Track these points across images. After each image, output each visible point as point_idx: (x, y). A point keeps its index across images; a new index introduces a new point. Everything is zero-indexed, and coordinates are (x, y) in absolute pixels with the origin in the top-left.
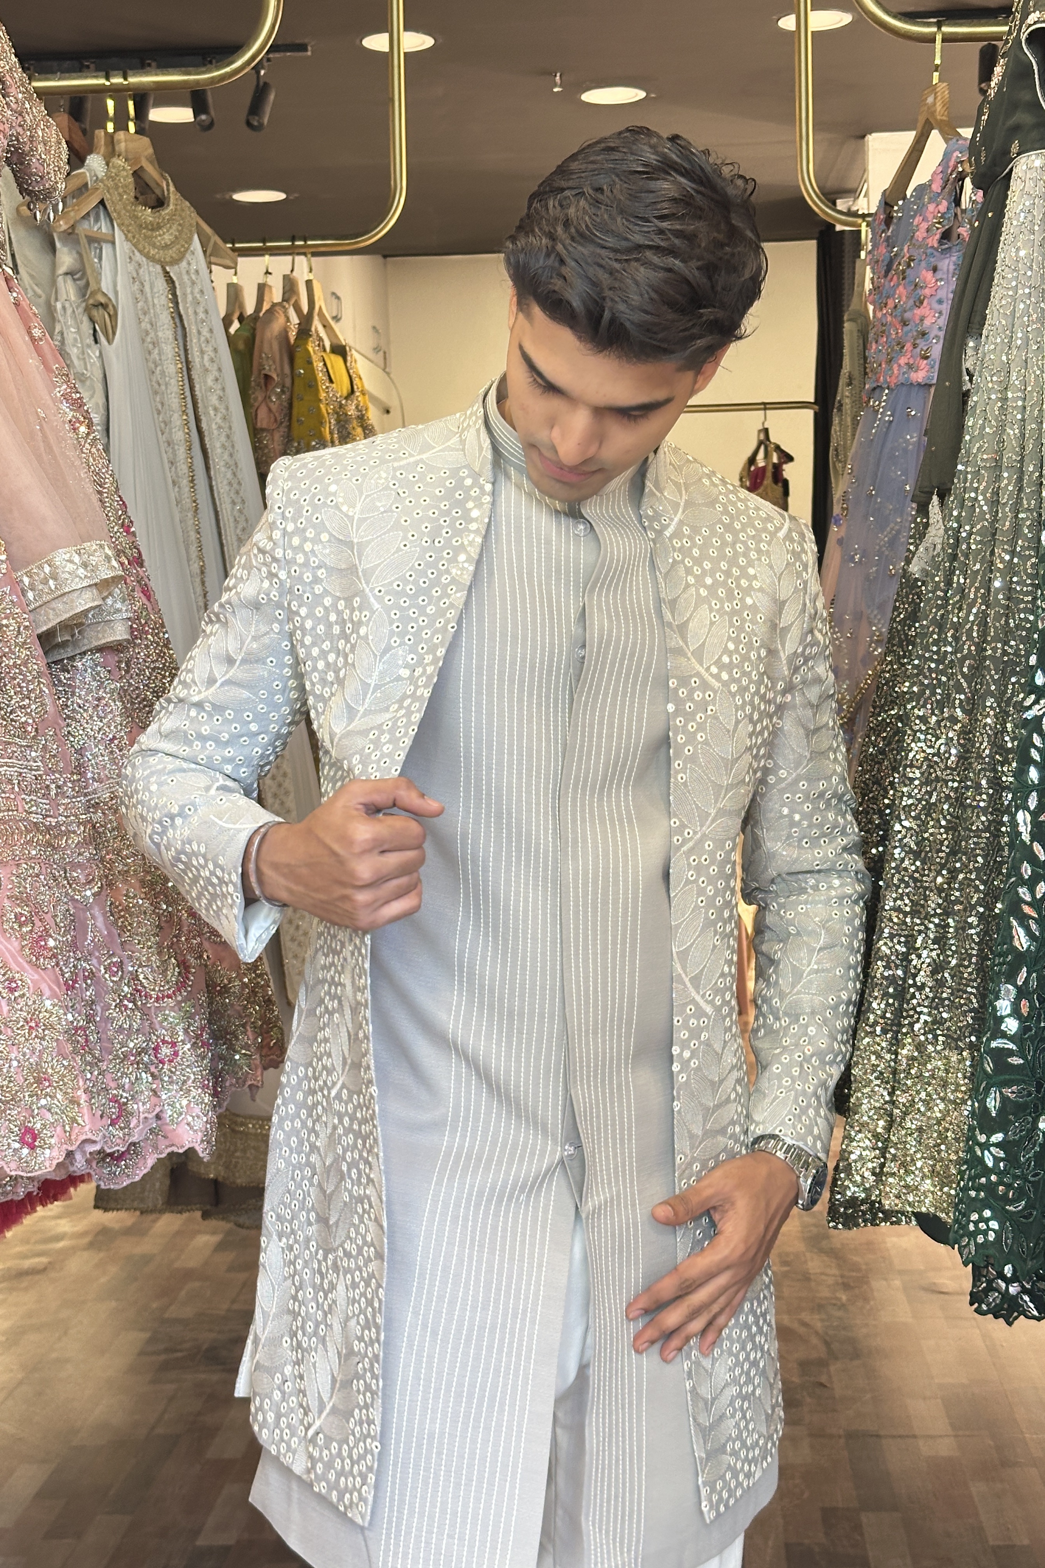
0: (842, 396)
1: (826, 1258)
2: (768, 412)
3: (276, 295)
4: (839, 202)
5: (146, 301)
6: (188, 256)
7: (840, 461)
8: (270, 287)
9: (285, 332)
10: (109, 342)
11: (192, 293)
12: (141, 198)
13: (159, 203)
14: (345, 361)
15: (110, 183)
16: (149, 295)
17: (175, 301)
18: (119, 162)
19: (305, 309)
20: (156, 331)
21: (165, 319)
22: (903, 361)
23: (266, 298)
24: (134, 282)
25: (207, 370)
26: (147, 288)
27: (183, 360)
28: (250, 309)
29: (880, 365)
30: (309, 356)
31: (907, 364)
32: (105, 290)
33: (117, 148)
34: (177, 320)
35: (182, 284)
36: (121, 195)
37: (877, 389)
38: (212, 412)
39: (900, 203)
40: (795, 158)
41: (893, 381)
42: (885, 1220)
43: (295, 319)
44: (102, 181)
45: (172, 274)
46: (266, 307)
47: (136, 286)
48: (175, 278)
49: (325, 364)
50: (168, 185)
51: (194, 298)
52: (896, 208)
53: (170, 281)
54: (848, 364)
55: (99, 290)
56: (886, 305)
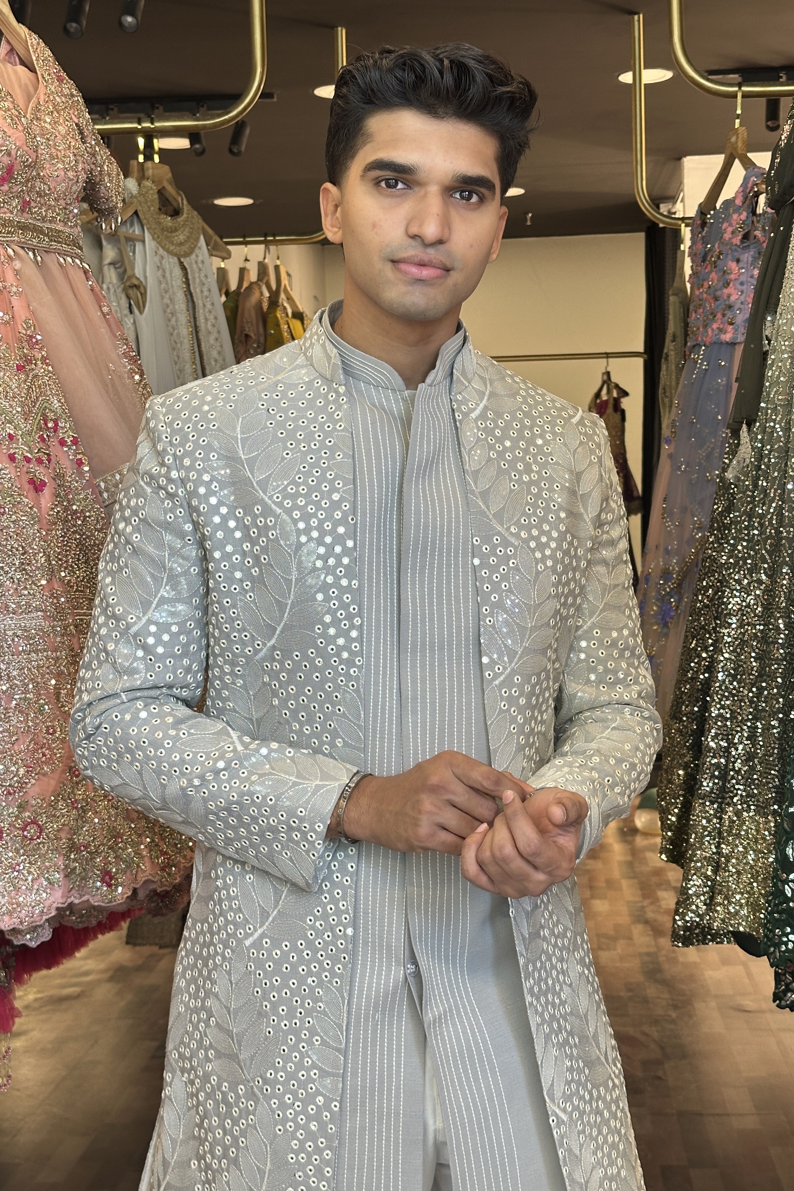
0: (668, 349)
2: (610, 360)
3: (253, 276)
4: (661, 206)
5: (167, 283)
6: (197, 251)
7: (667, 397)
8: (248, 270)
9: (260, 303)
10: (141, 312)
11: (199, 277)
12: (163, 209)
13: (176, 213)
14: (303, 324)
15: (142, 199)
16: (169, 278)
17: (187, 283)
18: (148, 183)
19: (274, 287)
20: (174, 305)
21: (180, 296)
22: (715, 326)
23: (245, 278)
24: (158, 270)
25: (210, 333)
26: (168, 274)
27: (193, 325)
28: (233, 286)
29: (698, 329)
30: (278, 321)
31: (718, 328)
32: (138, 276)
33: (146, 174)
34: (189, 297)
35: (192, 270)
36: (149, 207)
37: (697, 346)
38: (213, 363)
39: (712, 212)
40: (633, 175)
41: (708, 340)
43: (267, 294)
44: (136, 197)
45: (185, 264)
46: (245, 285)
47: (160, 273)
48: (187, 267)
49: (289, 327)
50: (182, 200)
51: (201, 281)
52: (709, 216)
53: (184, 268)
54: (673, 326)
55: (134, 275)
56: (702, 286)
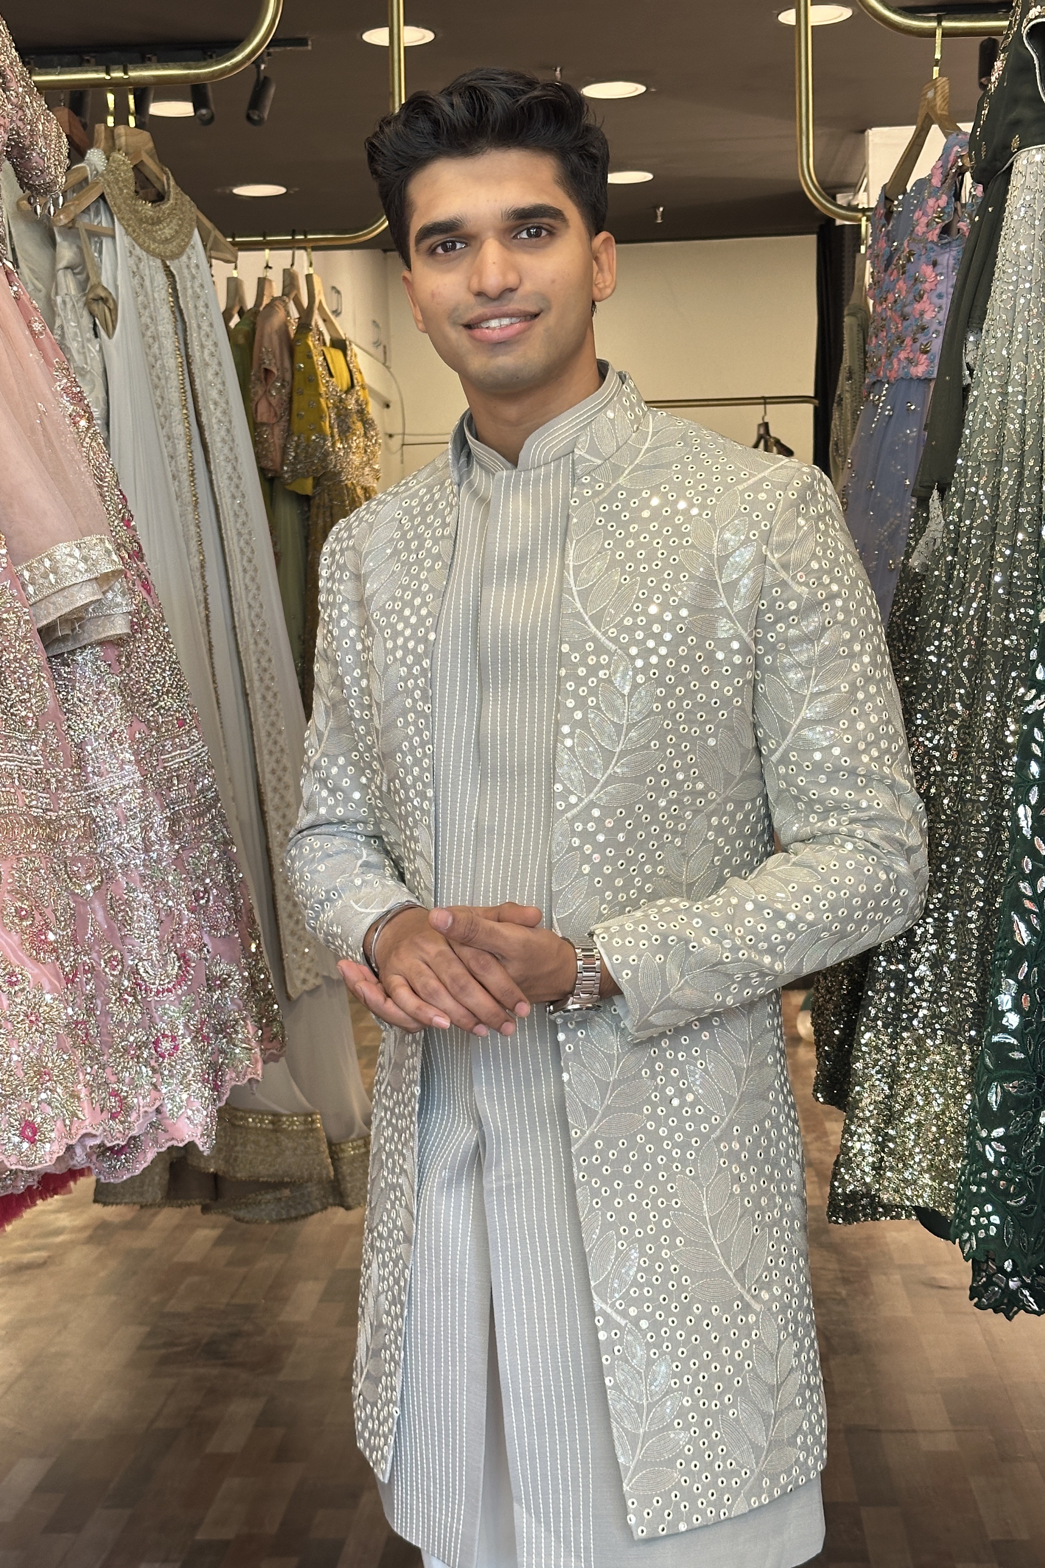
0: (842, 391)
1: (825, 1253)
2: (768, 406)
3: (277, 290)
4: (839, 196)
5: (146, 296)
6: (188, 250)
7: (840, 456)
8: (270, 281)
9: (285, 325)
10: (110, 336)
11: (192, 287)
12: (141, 192)
13: (159, 197)
14: (345, 355)
15: (111, 178)
16: (149, 289)
17: (175, 294)
18: (119, 156)
19: (305, 303)
20: (156, 325)
21: (165, 313)
22: (902, 355)
23: (266, 292)
24: (134, 276)
25: (207, 364)
26: (147, 283)
27: (183, 354)
28: (250, 303)
29: (880, 360)
30: (310, 351)
31: (907, 358)
32: (105, 285)
33: (117, 142)
34: (177, 314)
35: (182, 278)
36: (121, 190)
37: (878, 383)
38: (212, 407)
39: (900, 197)
40: (796, 152)
41: (893, 376)
42: (885, 1214)
43: (295, 313)
44: (102, 175)
45: (172, 269)
46: (266, 301)
47: (136, 280)
48: (175, 272)
49: (325, 359)
50: (168, 179)
51: (194, 292)
52: (896, 203)
53: (170, 274)
54: (848, 358)
55: (100, 284)
56: (886, 299)
